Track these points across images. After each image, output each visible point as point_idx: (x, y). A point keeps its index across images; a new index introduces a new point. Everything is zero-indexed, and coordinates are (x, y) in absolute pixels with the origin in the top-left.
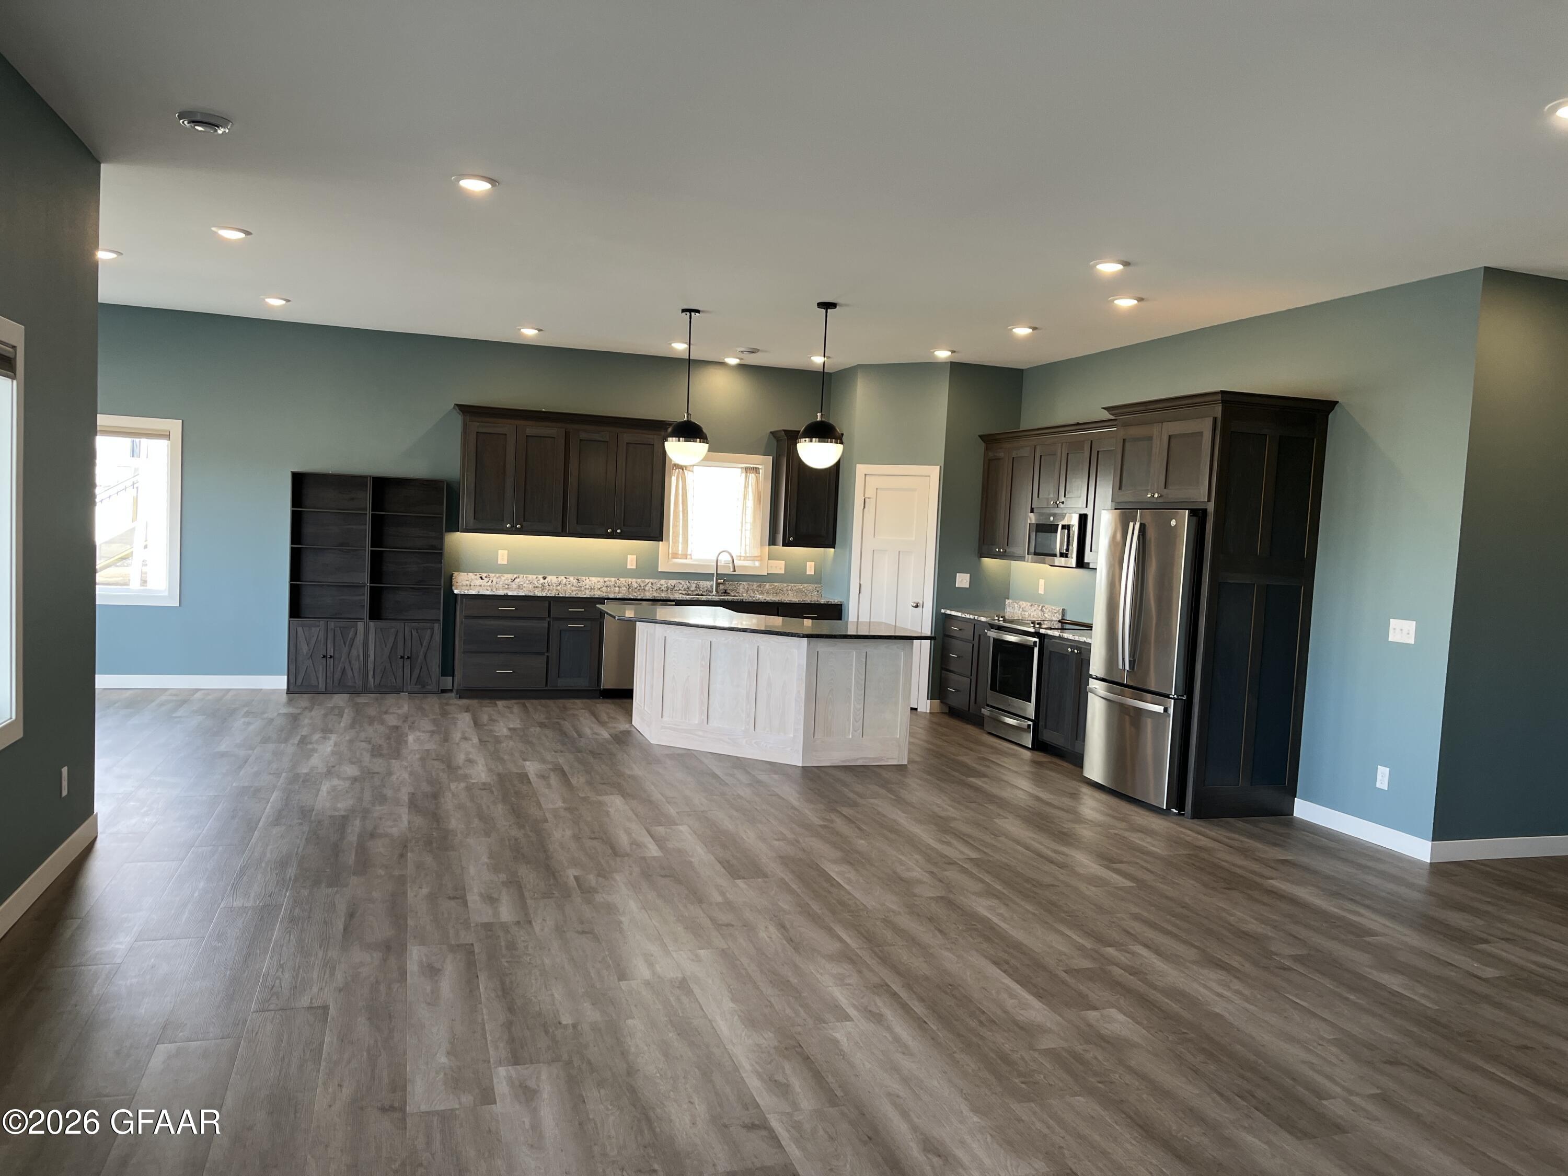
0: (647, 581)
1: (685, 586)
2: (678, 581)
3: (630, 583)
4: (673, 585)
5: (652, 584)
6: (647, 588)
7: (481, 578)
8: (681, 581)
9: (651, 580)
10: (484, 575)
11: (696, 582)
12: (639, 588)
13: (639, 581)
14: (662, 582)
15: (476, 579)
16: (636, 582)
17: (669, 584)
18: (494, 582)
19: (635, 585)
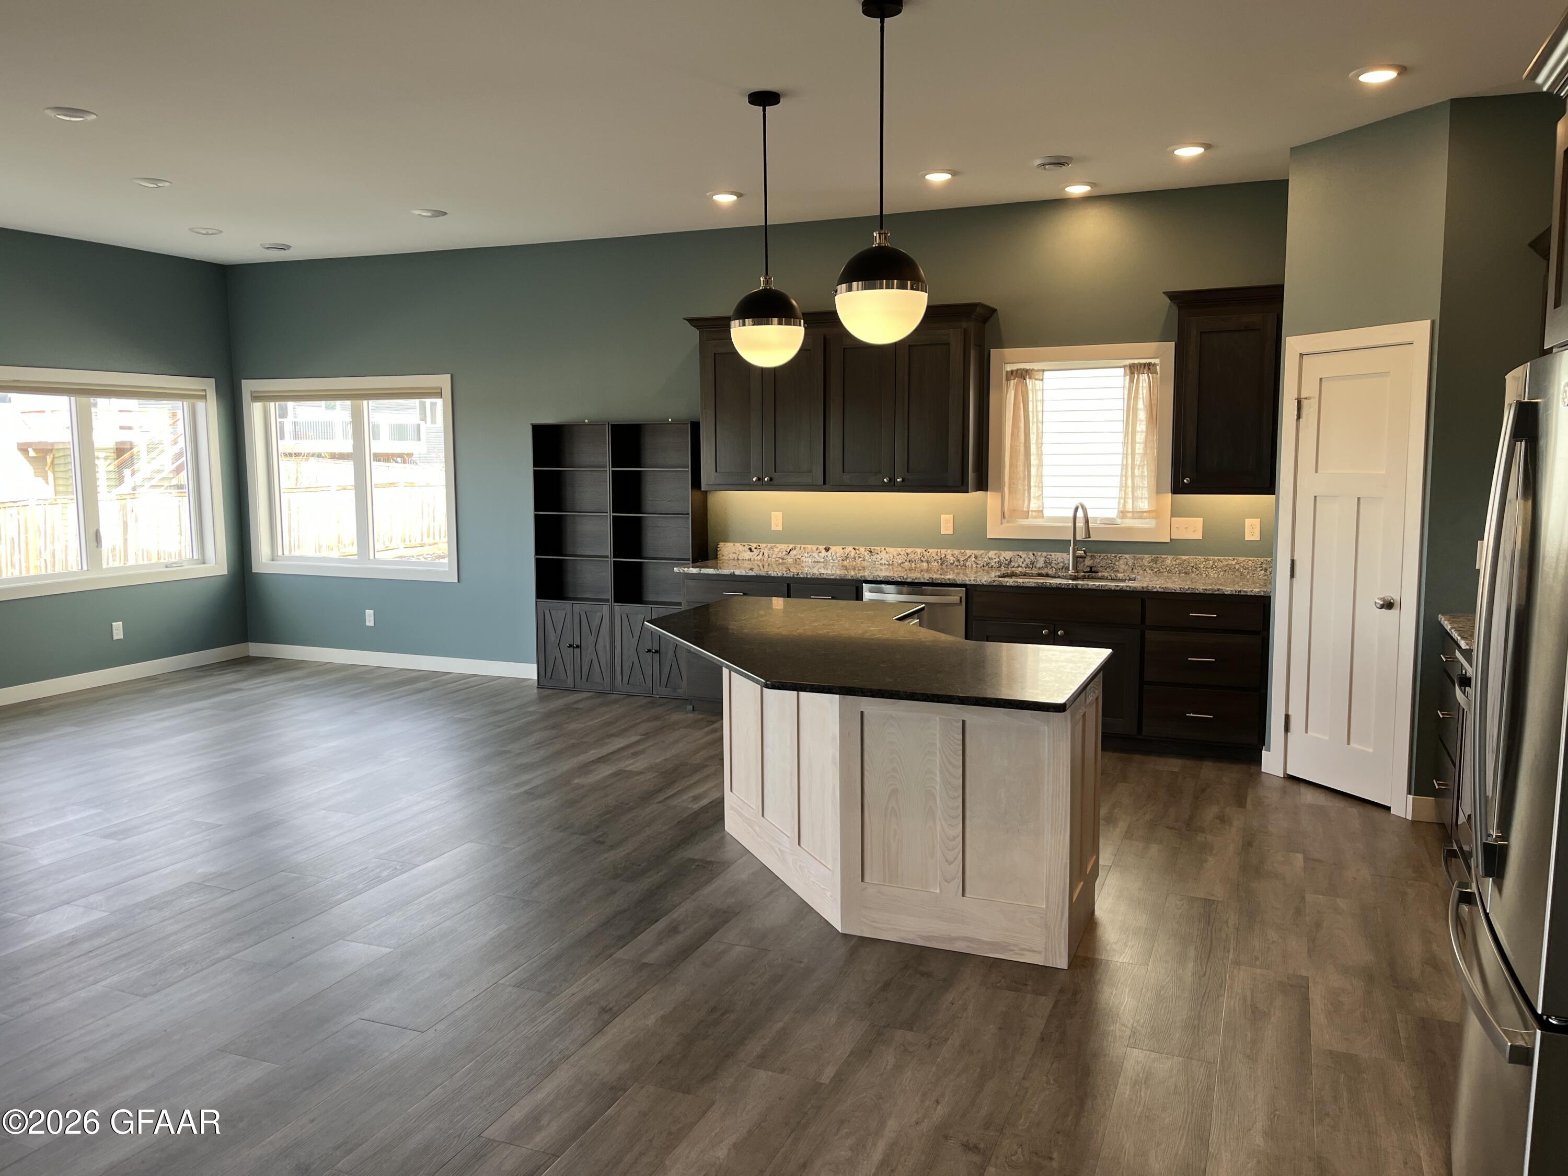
0: (968, 552)
1: (1028, 561)
2: (1017, 553)
3: (943, 556)
4: (1008, 558)
5: (976, 557)
6: (968, 564)
7: (750, 549)
8: (1021, 553)
9: (973, 552)
10: (754, 545)
11: (1044, 554)
12: (956, 563)
13: (956, 552)
14: (992, 554)
15: (745, 551)
16: (953, 555)
17: (1002, 558)
18: (766, 555)
19: (951, 559)
